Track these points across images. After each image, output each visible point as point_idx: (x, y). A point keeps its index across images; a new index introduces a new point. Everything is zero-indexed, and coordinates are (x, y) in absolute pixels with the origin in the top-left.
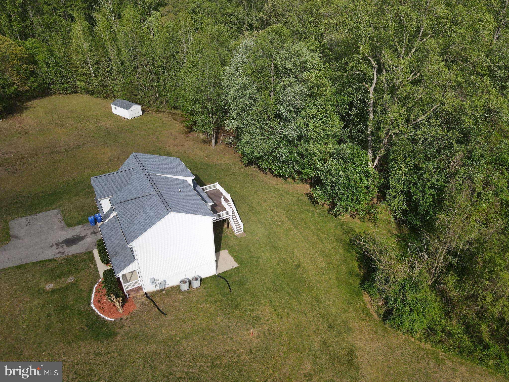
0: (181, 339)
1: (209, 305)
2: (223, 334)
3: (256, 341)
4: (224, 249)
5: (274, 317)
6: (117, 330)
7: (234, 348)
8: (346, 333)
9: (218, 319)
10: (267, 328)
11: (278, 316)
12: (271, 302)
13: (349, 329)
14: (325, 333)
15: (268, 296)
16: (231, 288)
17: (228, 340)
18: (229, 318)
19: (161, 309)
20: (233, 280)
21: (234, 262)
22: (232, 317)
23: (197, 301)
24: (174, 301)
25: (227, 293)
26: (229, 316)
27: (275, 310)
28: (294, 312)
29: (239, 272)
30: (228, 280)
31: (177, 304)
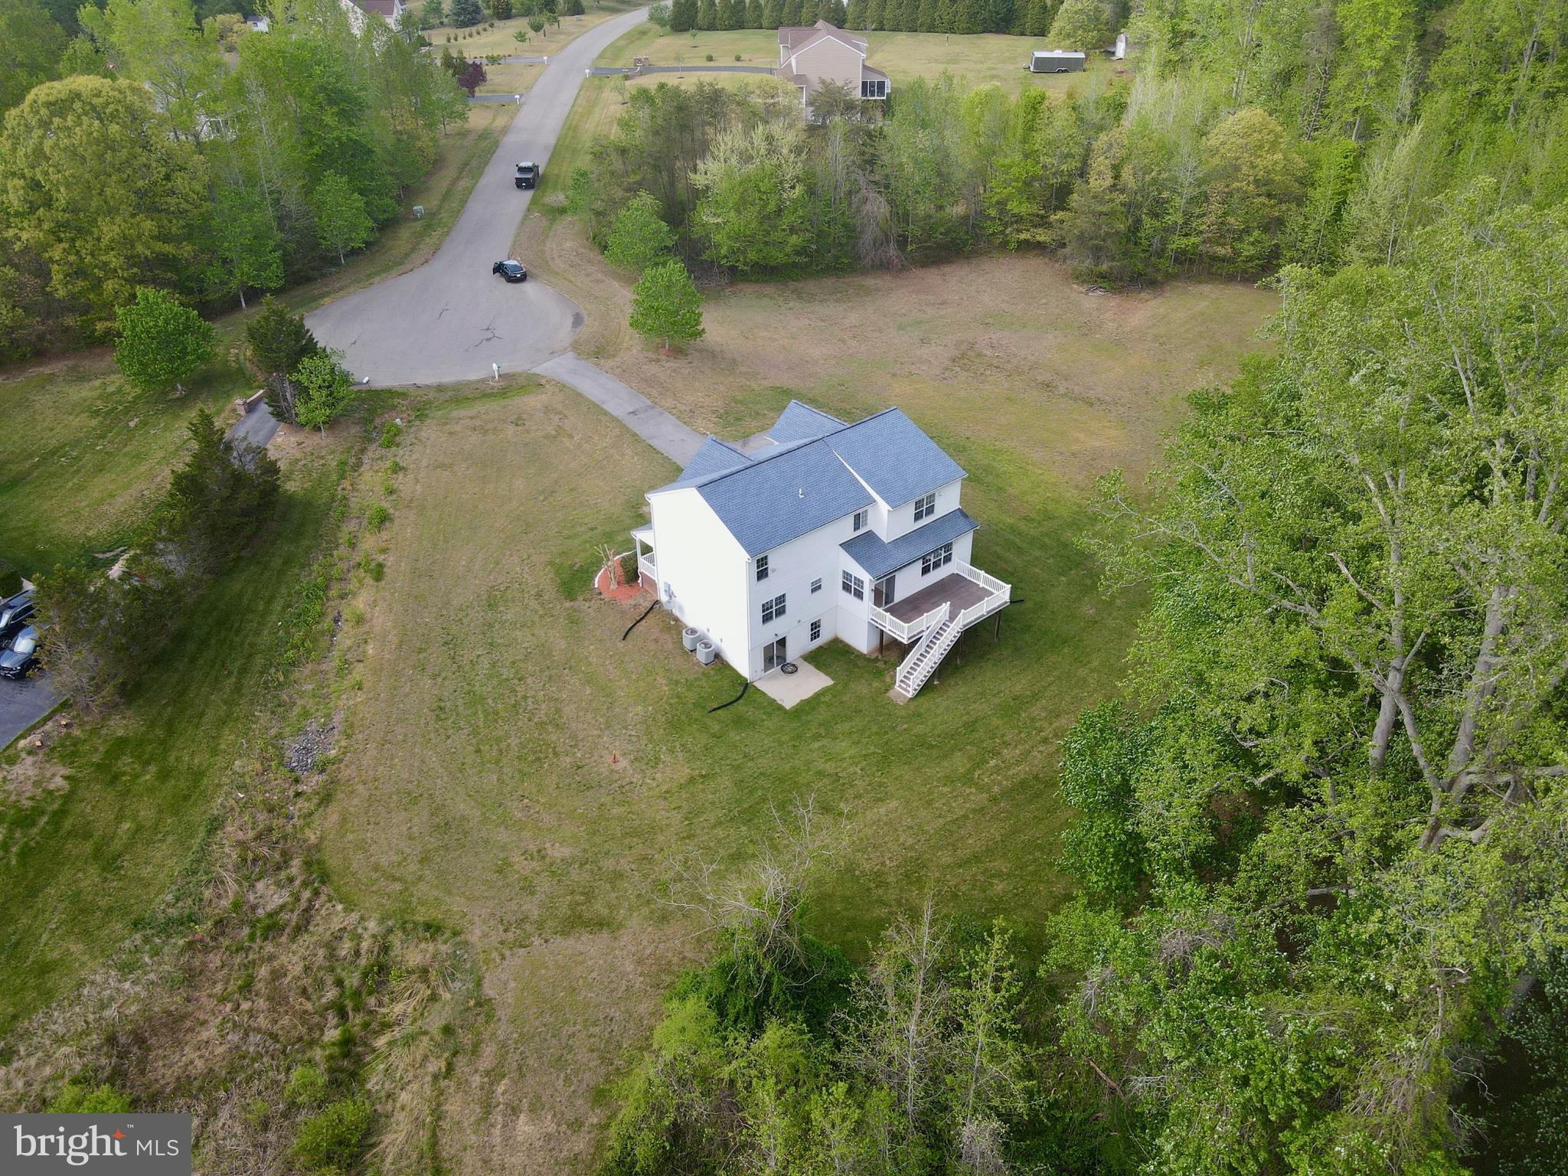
0: (582, 672)
1: (666, 689)
2: (607, 723)
3: (603, 770)
4: (833, 678)
5: (665, 788)
6: (580, 598)
7: (581, 744)
8: (651, 913)
9: (639, 708)
10: (634, 780)
11: (666, 792)
12: (704, 776)
14: (645, 876)
15: (718, 771)
16: (719, 712)
17: (596, 732)
18: (644, 722)
19: (634, 630)
20: (740, 707)
21: (797, 701)
22: (648, 727)
23: (669, 670)
24: (656, 641)
25: (704, 708)
26: (650, 721)
27: (681, 787)
28: (686, 819)
29: (770, 714)
30: (741, 701)
31: (652, 646)
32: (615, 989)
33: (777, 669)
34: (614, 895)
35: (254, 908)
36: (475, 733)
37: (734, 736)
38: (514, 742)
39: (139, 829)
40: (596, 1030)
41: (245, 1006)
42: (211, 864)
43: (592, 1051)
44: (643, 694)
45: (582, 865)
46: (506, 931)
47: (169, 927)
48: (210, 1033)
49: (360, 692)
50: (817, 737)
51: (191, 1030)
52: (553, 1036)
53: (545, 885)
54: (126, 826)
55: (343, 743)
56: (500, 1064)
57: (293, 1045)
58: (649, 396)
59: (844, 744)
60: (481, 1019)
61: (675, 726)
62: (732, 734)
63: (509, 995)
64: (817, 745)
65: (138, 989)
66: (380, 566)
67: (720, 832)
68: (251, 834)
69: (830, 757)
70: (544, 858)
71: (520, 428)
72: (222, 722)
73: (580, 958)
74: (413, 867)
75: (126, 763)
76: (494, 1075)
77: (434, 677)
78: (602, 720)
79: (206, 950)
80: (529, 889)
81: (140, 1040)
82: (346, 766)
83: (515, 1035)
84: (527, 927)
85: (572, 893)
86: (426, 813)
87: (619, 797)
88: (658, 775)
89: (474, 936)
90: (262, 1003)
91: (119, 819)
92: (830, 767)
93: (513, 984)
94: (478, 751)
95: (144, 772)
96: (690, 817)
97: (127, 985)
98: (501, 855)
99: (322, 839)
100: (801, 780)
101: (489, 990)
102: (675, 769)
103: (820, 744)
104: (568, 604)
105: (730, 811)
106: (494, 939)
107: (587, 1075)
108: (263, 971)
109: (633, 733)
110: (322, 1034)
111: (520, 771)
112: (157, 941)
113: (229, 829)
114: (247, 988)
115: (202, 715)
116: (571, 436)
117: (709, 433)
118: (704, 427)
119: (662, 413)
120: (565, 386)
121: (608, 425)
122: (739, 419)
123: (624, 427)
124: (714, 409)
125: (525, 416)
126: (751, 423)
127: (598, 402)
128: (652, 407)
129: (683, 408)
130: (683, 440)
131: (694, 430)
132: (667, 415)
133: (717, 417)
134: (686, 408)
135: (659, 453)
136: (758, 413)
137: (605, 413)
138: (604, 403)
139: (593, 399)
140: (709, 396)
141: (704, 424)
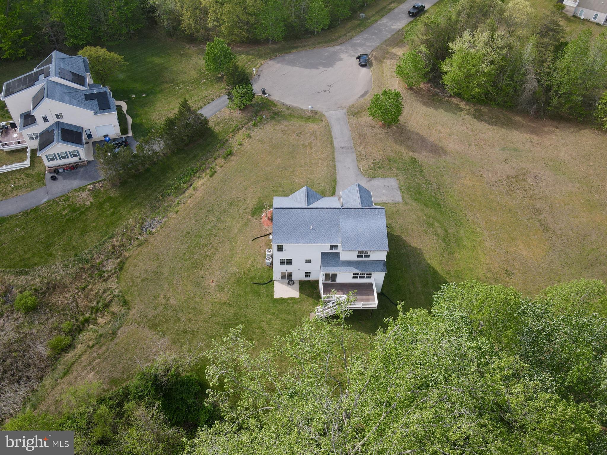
0: (232, 245)
1: (248, 266)
2: (223, 267)
3: (207, 283)
4: (300, 296)
5: (216, 300)
6: (255, 217)
7: (210, 270)
8: (175, 338)
9: (235, 268)
10: (211, 292)
11: (215, 302)
12: (229, 304)
13: (176, 342)
14: (184, 325)
15: (234, 305)
16: (255, 285)
17: (217, 268)
18: (232, 274)
19: (258, 239)
20: (262, 288)
21: (280, 297)
22: (232, 276)
23: (255, 260)
24: (261, 247)
25: (252, 280)
26: (233, 275)
27: (220, 304)
28: (211, 315)
29: (268, 296)
30: (265, 285)
31: (258, 248)
32: (145, 354)
33: (286, 280)
34: (172, 325)
35: (104, 266)
36: (189, 247)
37: (250, 296)
38: (196, 257)
39: (96, 227)
40: (129, 362)
41: (80, 293)
42: (102, 248)
43: (123, 368)
44: (241, 264)
45: (174, 310)
46: (139, 317)
47: (82, 260)
48: (68, 295)
49: (176, 214)
50: (273, 314)
51: (66, 292)
52: (120, 356)
53: (160, 310)
54: (94, 224)
55: (158, 229)
56: (102, 354)
57: (79, 312)
58: (355, 142)
59: (278, 322)
60: (110, 338)
61: (239, 281)
62: (251, 295)
63: (122, 336)
64: (270, 316)
65: (64, 273)
66: (215, 172)
67: (215, 326)
68: (118, 244)
69: (269, 323)
70: (168, 301)
71: (297, 137)
72: (137, 205)
73: (146, 339)
74: (139, 281)
75: (107, 205)
76: (99, 356)
77: (196, 221)
78: (222, 265)
79: (84, 272)
80: (155, 308)
81: (54, 288)
82: (153, 237)
83: (113, 349)
84: (145, 319)
85: (164, 317)
86: (156, 265)
87: (202, 295)
88: (218, 295)
89: (131, 312)
90: (82, 295)
91: (94, 221)
92: (265, 327)
93: (125, 334)
94: (185, 254)
95: (110, 210)
96: (214, 315)
97: (62, 270)
98: (160, 292)
99: (130, 256)
100: (253, 325)
101: (119, 332)
102: (223, 297)
103: (271, 317)
104: (250, 217)
105: (225, 321)
106: (135, 317)
107: (116, 373)
108: (90, 287)
109: (226, 276)
110: (86, 314)
111: (188, 268)
112: (76, 262)
113: (114, 240)
114: (84, 289)
115: (134, 199)
116: (311, 149)
117: (362, 169)
118: (363, 166)
119: (353, 152)
120: (328, 125)
121: (329, 149)
122: (379, 168)
123: (333, 152)
124: (375, 158)
125: (303, 133)
126: (382, 172)
127: (333, 138)
128: (351, 148)
129: (363, 153)
130: (349, 168)
131: (358, 165)
132: (354, 154)
133: (372, 163)
134: (365, 154)
135: (335, 170)
136: (390, 168)
137: (332, 143)
138: (335, 139)
139: (333, 135)
140: (379, 151)
141: (364, 164)
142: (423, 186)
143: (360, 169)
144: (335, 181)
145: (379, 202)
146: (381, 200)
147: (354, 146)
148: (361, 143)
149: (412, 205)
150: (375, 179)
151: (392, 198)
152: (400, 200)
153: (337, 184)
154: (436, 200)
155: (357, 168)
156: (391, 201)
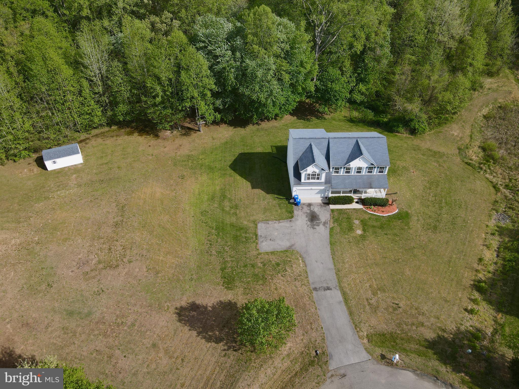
58: (311, 298)
116: (370, 286)
117: (301, 261)
118: (300, 266)
119: (313, 283)
120: (356, 326)
121: (347, 286)
122: (278, 265)
123: (340, 282)
124: (282, 278)
125: (391, 310)
126: (274, 259)
127: (343, 303)
128: (315, 289)
129: (298, 284)
130: (316, 262)
131: (306, 266)
132: (311, 280)
133: (286, 271)
134: (297, 283)
135: (333, 259)
136: (264, 265)
137: (344, 294)
138: (340, 302)
139: (345, 308)
140: (276, 289)
141: (298, 268)
142: (228, 248)
143: (303, 261)
144: (332, 244)
145: (283, 221)
146: (280, 224)
147: (311, 293)
148: (302, 297)
149: (249, 221)
150: (285, 249)
151: (268, 226)
152: (260, 225)
153: (328, 241)
154: (218, 233)
155: (306, 262)
156: (270, 222)
